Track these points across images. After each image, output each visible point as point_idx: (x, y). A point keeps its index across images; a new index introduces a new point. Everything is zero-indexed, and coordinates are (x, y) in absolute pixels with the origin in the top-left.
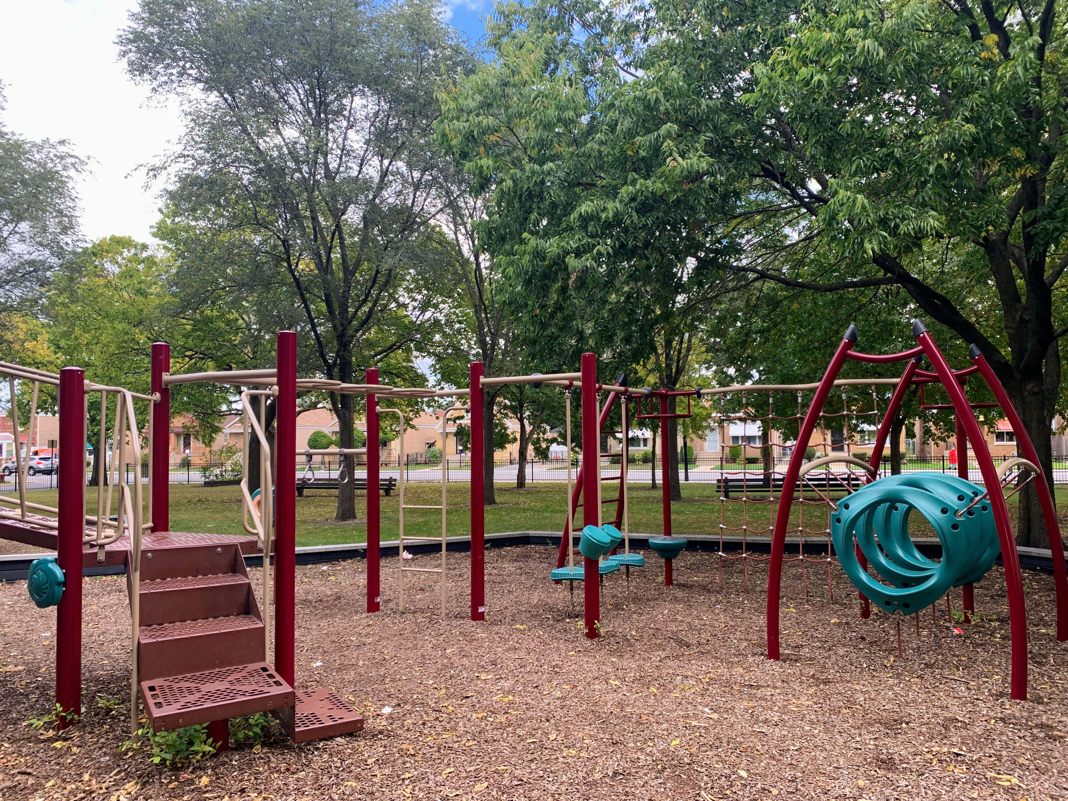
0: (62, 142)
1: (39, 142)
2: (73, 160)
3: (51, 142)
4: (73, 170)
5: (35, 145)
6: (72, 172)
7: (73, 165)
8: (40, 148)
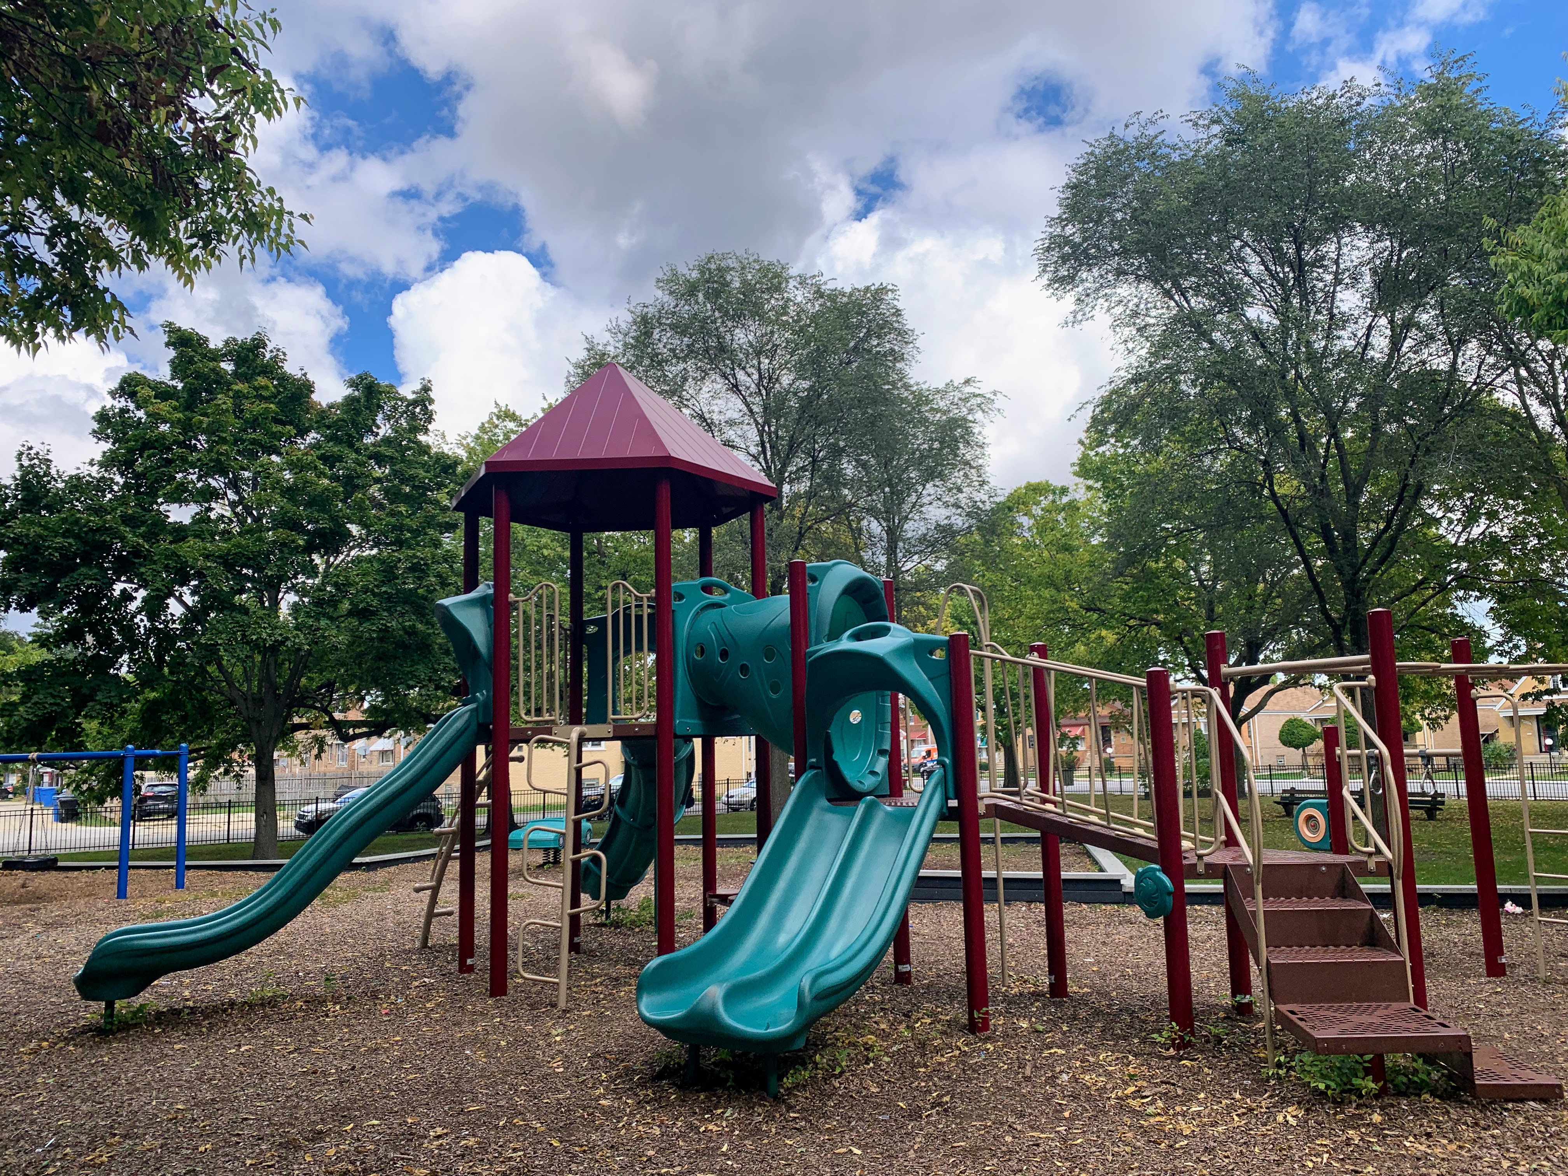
0: (967, 382)
1: (941, 386)
2: (979, 400)
3: (956, 384)
4: (980, 412)
5: (938, 391)
6: (979, 415)
7: (979, 406)
8: (942, 393)
